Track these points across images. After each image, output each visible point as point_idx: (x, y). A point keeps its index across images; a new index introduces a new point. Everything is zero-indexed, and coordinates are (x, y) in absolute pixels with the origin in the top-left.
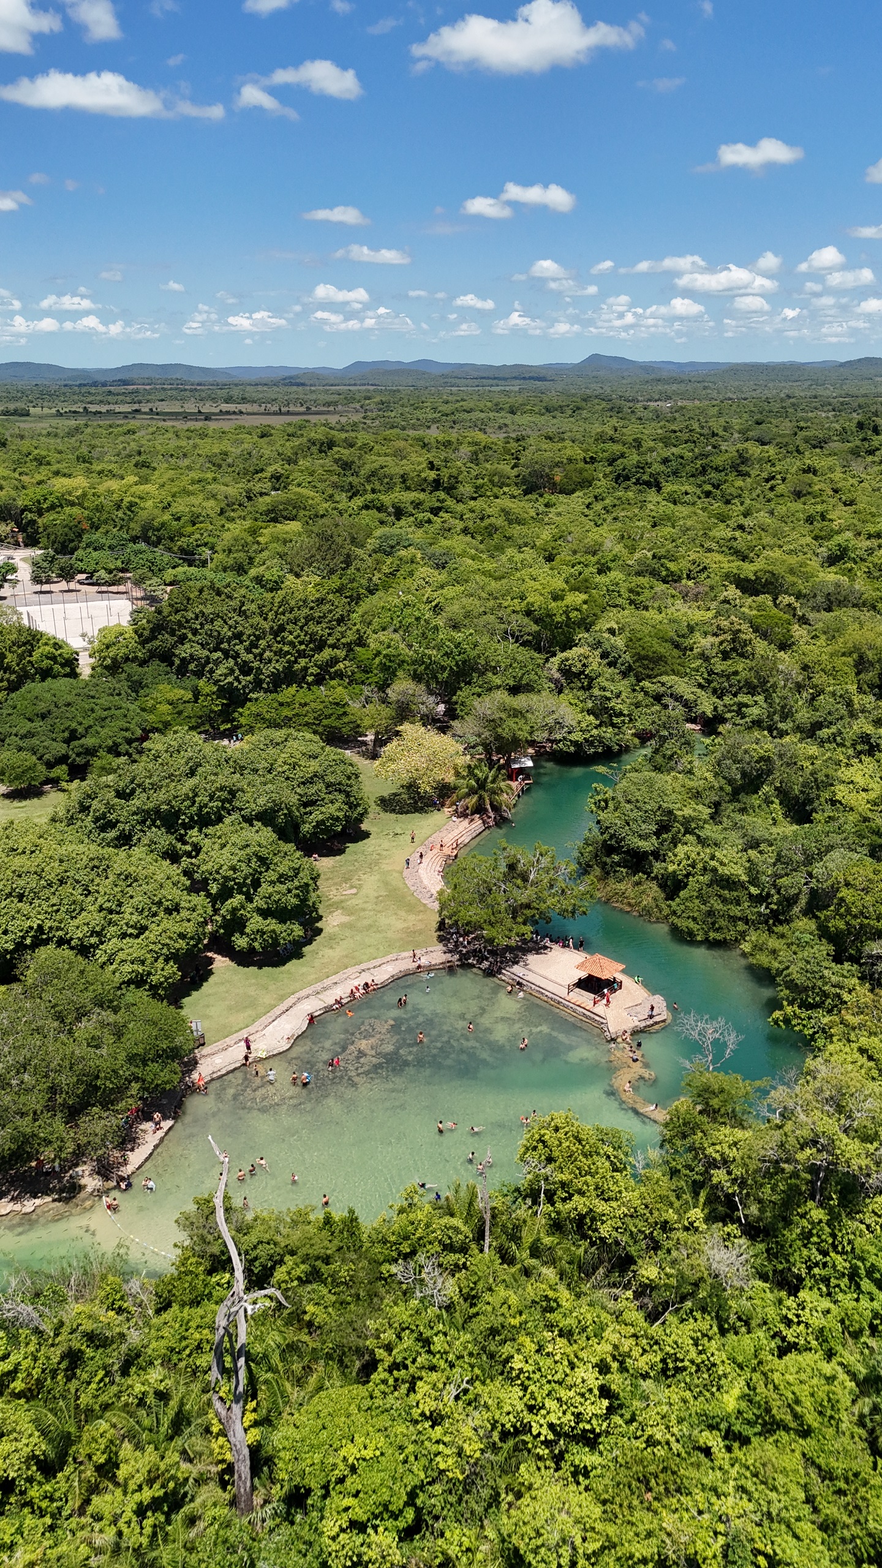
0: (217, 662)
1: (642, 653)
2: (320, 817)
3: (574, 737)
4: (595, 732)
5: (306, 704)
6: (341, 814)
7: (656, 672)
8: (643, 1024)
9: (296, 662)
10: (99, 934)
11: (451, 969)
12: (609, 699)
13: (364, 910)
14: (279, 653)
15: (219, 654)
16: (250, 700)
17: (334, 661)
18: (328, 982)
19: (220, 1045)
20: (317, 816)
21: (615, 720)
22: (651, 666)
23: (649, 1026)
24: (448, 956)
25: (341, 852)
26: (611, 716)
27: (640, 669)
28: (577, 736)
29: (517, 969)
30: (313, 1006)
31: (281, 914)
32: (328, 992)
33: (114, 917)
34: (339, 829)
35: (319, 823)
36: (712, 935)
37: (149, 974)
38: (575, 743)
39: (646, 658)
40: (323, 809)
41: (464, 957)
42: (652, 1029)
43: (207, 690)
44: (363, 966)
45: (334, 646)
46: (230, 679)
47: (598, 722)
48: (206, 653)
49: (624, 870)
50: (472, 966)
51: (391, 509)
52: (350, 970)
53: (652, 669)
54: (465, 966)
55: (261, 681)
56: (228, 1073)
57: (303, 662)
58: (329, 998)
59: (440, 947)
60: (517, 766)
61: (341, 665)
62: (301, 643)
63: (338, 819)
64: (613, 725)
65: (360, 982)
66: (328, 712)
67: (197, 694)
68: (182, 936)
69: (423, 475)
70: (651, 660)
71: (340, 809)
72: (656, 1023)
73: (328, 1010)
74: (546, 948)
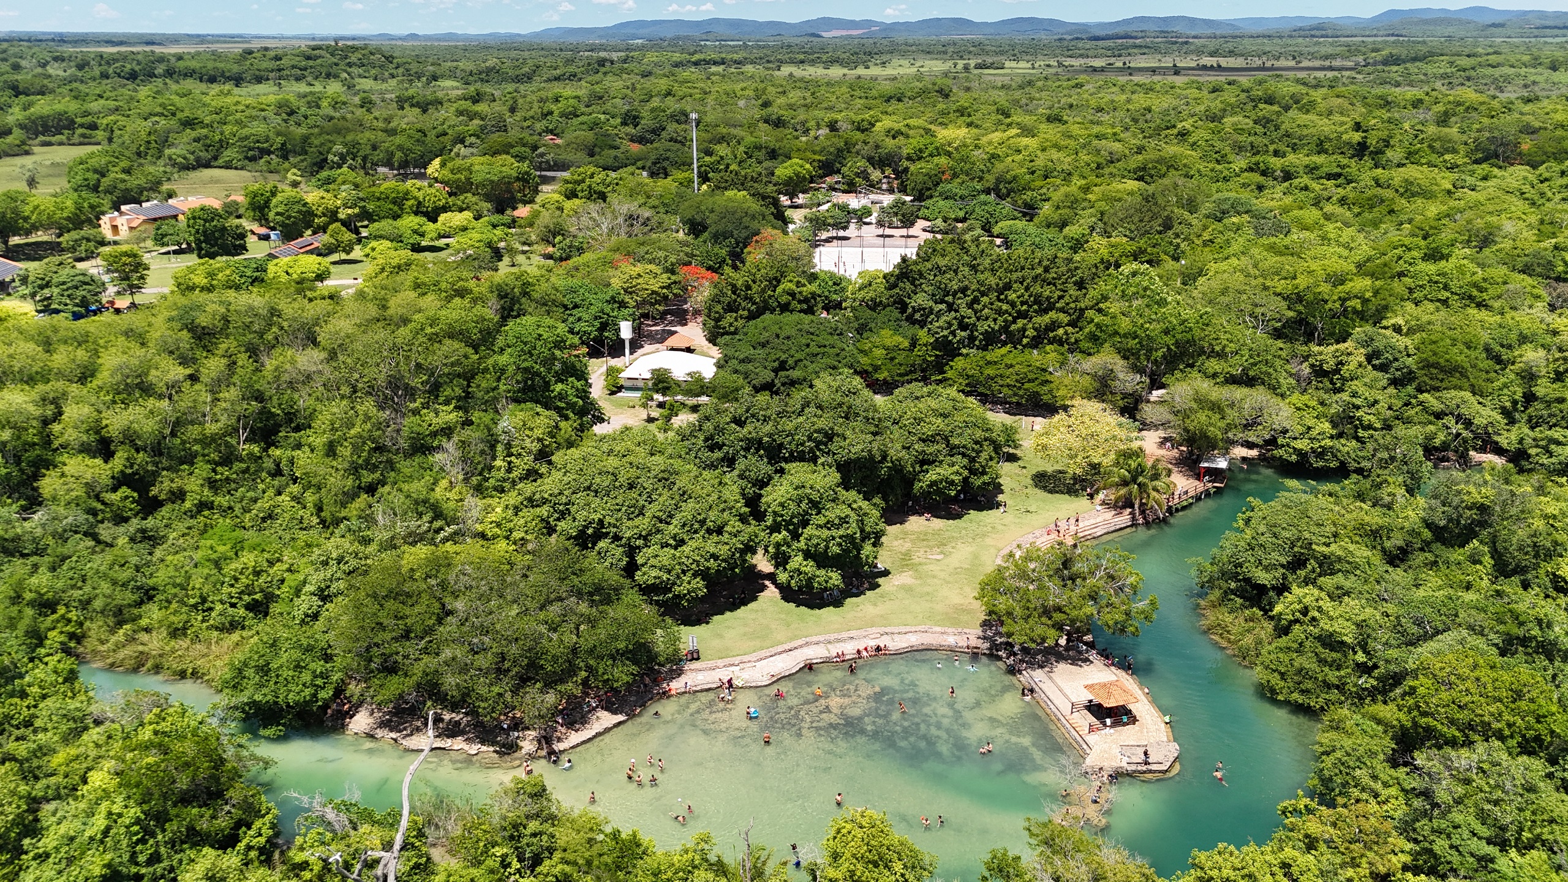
0: (939, 315)
1: (1433, 359)
2: (934, 477)
3: (1299, 445)
4: (1328, 443)
5: (1012, 366)
6: (956, 478)
7: (1444, 385)
8: (1133, 767)
9: (1014, 322)
10: (645, 538)
11: (975, 655)
12: (1358, 408)
13: (934, 577)
14: (1000, 312)
15: (943, 306)
16: (961, 355)
17: (1054, 326)
18: (845, 635)
19: (711, 664)
20: (932, 475)
21: (1361, 433)
22: (1440, 377)
23: (1140, 772)
24: (979, 643)
25: (959, 516)
26: (1356, 427)
27: (1426, 379)
28: (1302, 444)
29: (1038, 675)
30: (815, 653)
31: (821, 559)
32: (838, 645)
33: (662, 526)
34: (953, 493)
35: (933, 483)
36: (1295, 696)
37: (674, 584)
38: (1299, 452)
39: (1436, 365)
40: (938, 470)
41: (995, 647)
42: (1143, 777)
43: (924, 340)
44: (887, 630)
45: (1062, 310)
46: (945, 333)
47: (1334, 432)
48: (931, 303)
49: (1239, 601)
50: (999, 658)
51: (1278, 173)
52: (871, 630)
53: (1442, 380)
54: (993, 656)
55: (975, 338)
56: (702, 691)
57: (1021, 323)
58: (834, 650)
59: (979, 632)
60: (1206, 465)
61: (1061, 331)
62: (1022, 303)
63: (952, 483)
64: (1358, 439)
65: (872, 643)
66: (1031, 376)
67: (914, 343)
68: (715, 557)
69: (1344, 137)
70: (1442, 370)
71: (957, 473)
72: (1150, 771)
73: (827, 661)
74: (1087, 660)
